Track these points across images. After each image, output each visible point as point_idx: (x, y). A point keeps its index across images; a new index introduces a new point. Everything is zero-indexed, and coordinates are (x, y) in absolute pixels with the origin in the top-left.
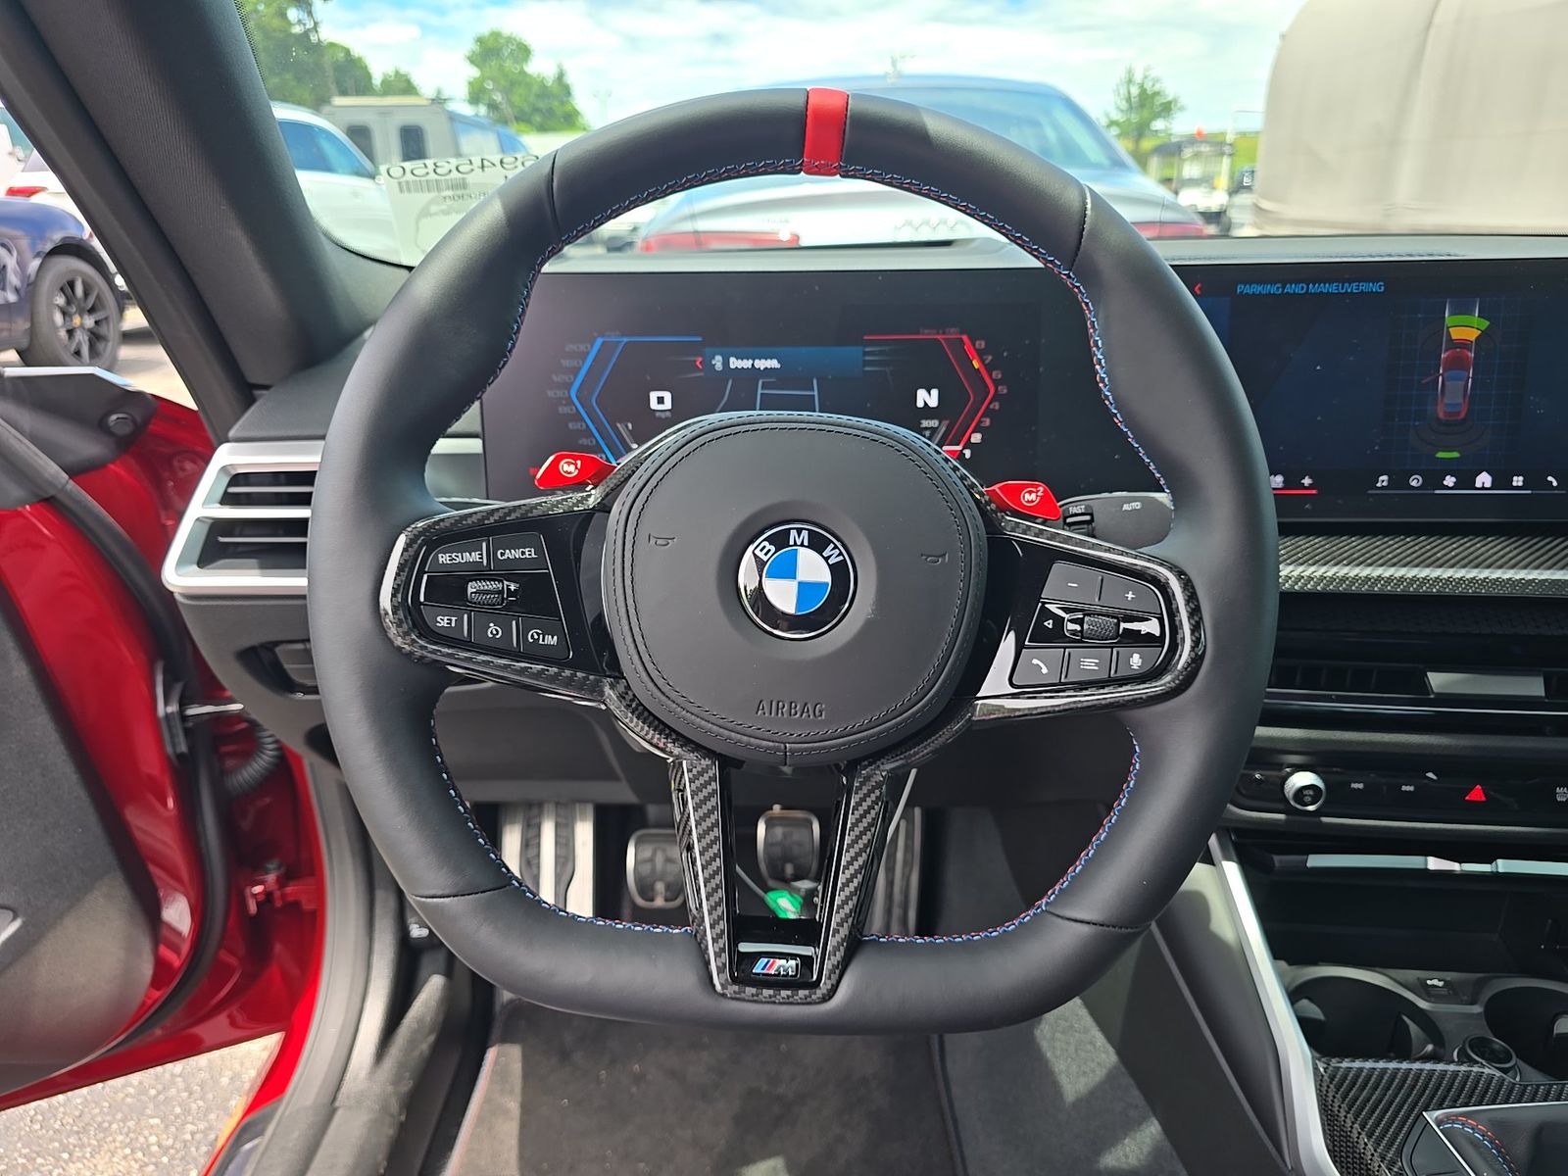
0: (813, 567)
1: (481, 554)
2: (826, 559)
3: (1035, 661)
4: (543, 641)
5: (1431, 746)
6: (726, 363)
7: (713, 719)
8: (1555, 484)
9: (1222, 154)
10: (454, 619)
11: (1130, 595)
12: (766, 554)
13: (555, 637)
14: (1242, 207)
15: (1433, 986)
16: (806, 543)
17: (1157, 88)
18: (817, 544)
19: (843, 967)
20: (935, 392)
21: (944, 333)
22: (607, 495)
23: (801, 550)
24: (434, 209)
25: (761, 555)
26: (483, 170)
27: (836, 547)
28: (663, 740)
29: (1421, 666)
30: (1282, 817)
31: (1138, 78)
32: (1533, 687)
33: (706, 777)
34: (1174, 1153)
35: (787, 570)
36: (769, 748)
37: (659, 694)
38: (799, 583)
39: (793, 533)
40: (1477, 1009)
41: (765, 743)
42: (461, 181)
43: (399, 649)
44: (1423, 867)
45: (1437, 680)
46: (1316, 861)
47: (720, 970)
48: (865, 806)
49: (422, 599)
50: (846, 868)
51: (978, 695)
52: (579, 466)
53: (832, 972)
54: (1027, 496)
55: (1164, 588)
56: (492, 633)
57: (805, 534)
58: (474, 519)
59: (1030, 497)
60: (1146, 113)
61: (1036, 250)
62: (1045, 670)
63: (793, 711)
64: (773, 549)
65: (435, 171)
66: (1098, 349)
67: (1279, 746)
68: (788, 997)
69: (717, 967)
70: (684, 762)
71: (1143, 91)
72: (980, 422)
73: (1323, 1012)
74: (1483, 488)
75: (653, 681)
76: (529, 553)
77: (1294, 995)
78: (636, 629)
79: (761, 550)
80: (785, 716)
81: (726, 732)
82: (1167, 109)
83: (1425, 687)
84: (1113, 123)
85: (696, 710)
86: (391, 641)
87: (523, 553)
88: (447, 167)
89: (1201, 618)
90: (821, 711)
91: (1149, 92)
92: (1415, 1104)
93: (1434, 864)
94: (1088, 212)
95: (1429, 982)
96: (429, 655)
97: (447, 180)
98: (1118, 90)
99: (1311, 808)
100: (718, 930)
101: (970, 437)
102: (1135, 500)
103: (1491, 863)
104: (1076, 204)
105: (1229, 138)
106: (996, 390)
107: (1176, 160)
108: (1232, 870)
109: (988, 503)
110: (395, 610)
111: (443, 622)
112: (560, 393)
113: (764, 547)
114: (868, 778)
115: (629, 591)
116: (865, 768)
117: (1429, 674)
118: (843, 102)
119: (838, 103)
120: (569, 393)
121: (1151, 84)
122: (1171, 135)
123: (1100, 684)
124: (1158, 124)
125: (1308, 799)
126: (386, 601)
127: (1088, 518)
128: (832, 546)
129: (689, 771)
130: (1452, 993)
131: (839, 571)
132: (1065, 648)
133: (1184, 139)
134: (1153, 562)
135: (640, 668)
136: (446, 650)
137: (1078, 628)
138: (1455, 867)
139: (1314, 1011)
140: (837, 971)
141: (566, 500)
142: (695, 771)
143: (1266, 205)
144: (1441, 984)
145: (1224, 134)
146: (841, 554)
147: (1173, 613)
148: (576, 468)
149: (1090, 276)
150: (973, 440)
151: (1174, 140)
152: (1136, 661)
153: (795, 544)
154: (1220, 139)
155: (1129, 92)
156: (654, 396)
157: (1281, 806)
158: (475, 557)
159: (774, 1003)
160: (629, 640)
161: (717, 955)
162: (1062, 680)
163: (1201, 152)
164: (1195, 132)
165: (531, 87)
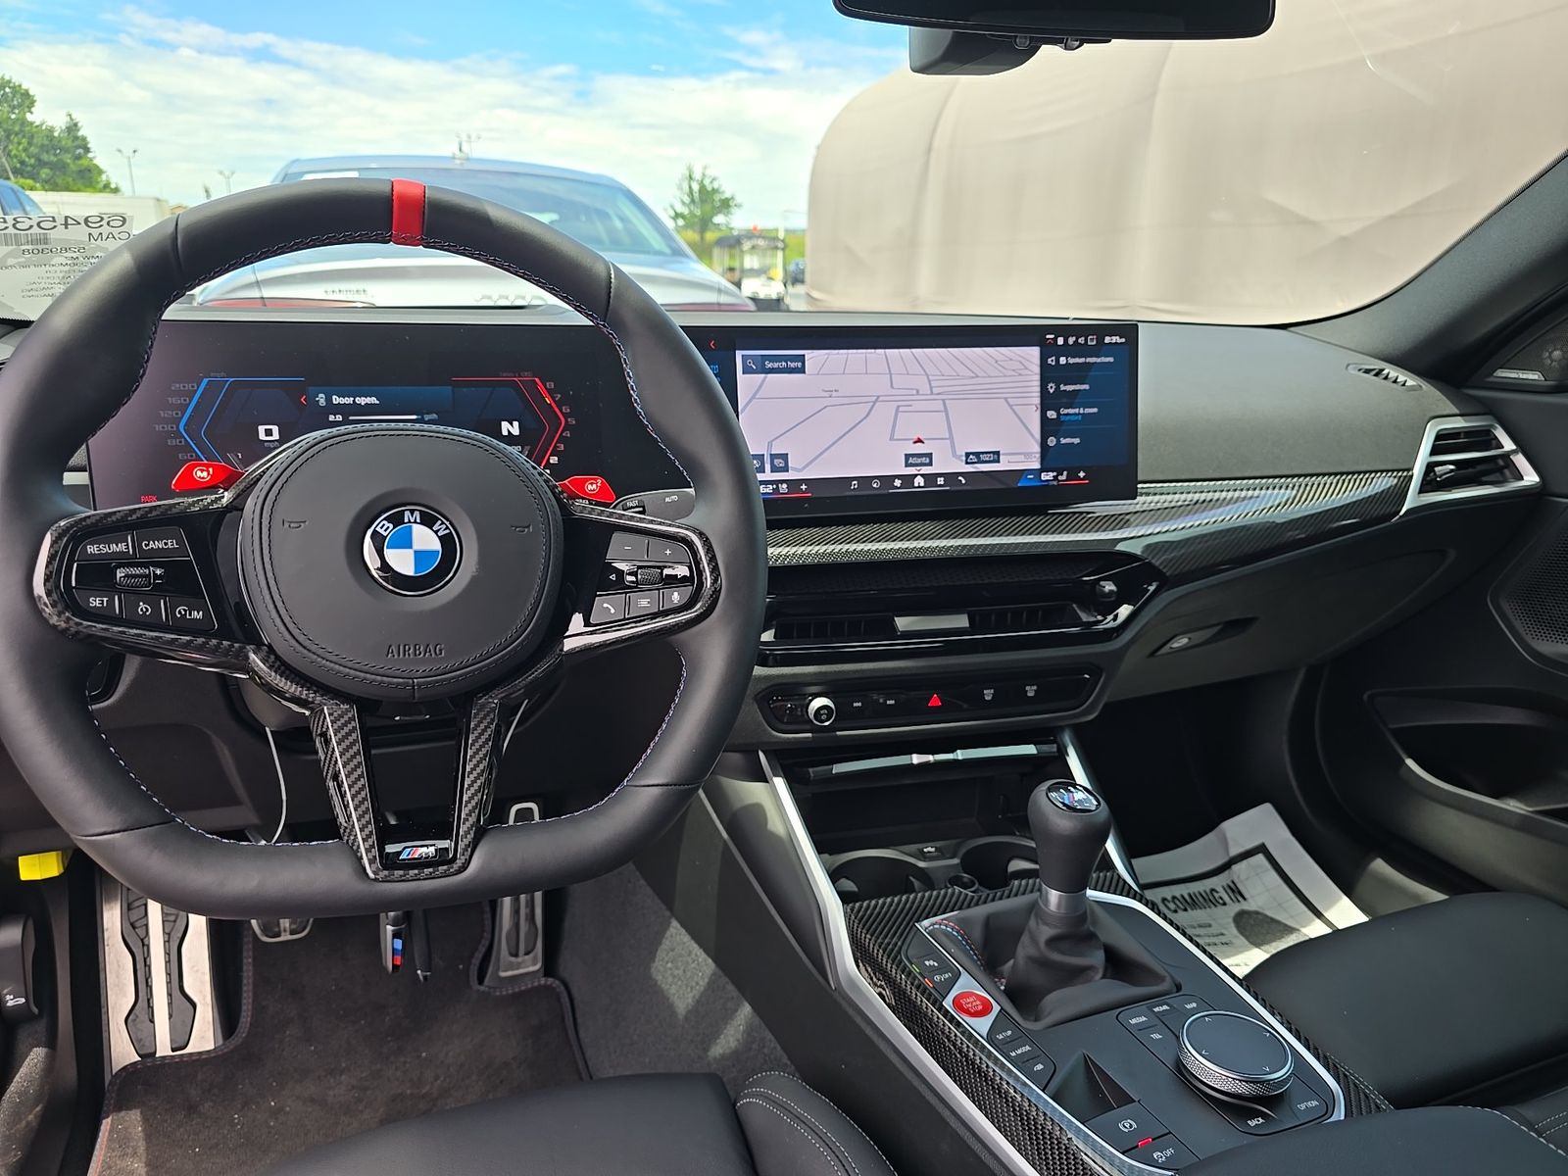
0: (426, 539)
1: (128, 545)
2: (436, 532)
3: (605, 605)
4: (190, 615)
5: (900, 668)
6: (329, 400)
7: (350, 664)
8: (964, 482)
9: (776, 248)
10: (105, 599)
11: (668, 552)
12: (386, 530)
13: (201, 613)
14: (796, 296)
15: (929, 852)
16: (418, 521)
17: (716, 185)
18: (428, 521)
19: (474, 845)
20: (516, 424)
21: (520, 376)
22: (238, 495)
23: (414, 525)
24: (11, 261)
25: (382, 531)
26: (66, 228)
27: (443, 523)
28: (305, 692)
29: (891, 614)
30: (810, 735)
31: (697, 176)
32: (962, 621)
33: (346, 718)
34: (763, 1025)
35: (405, 542)
36: (399, 684)
37: (301, 649)
38: (415, 552)
39: (407, 514)
40: (956, 861)
41: (395, 680)
42: (42, 237)
43: (55, 627)
44: (909, 762)
45: (902, 623)
46: (839, 768)
47: (371, 862)
48: (480, 742)
49: (74, 584)
50: (470, 773)
51: (566, 634)
52: (211, 473)
53: (465, 850)
54: (590, 486)
55: (690, 544)
56: (142, 610)
57: (417, 514)
58: (118, 516)
59: (591, 487)
60: (708, 207)
61: (579, 306)
62: (613, 611)
63: (418, 652)
64: (391, 526)
65: (14, 225)
66: (630, 378)
67: (799, 680)
68: (431, 873)
69: (369, 859)
70: (325, 708)
71: (702, 187)
72: (555, 446)
73: (857, 887)
74: (919, 487)
75: (294, 638)
76: (172, 544)
77: (834, 876)
78: (276, 597)
79: (381, 528)
80: (411, 657)
81: (362, 674)
82: (726, 205)
83: (893, 627)
84: (677, 215)
85: (334, 659)
86: (46, 621)
87: (166, 544)
88: (28, 223)
89: (717, 564)
90: (441, 650)
91: (709, 189)
92: (911, 919)
93: (916, 759)
94: (613, 280)
95: (925, 850)
96: (85, 630)
97: (27, 235)
98: (680, 184)
99: (827, 724)
100: (367, 831)
101: (549, 459)
102: (674, 494)
103: (953, 752)
104: (604, 274)
105: (781, 235)
106: (566, 421)
107: (736, 251)
108: (780, 783)
109: (561, 493)
110: (49, 594)
111: (95, 602)
112: (168, 428)
113: (384, 525)
114: (483, 706)
115: (268, 567)
116: (481, 698)
117: (896, 619)
118: (422, 192)
119: (418, 192)
120: (178, 427)
121: (709, 180)
122: (732, 229)
123: (654, 616)
124: (719, 219)
125: (824, 717)
126: (39, 588)
127: (641, 509)
128: (439, 522)
129: (330, 715)
130: (941, 854)
131: (447, 541)
132: (626, 593)
133: (743, 233)
134: (682, 528)
135: (283, 629)
136: (101, 626)
137: (633, 579)
138: (930, 758)
139: (849, 886)
140: (469, 849)
141: (202, 500)
142: (335, 714)
143: (815, 294)
144: (933, 850)
145: (777, 230)
146: (447, 528)
147: (698, 563)
148: (209, 474)
149: (618, 325)
150: (551, 461)
151: (735, 233)
152: (676, 597)
153: (410, 522)
154: (773, 235)
155: (690, 187)
156: (262, 429)
157: (808, 727)
158: (121, 547)
159: (419, 879)
160: (271, 606)
161: (368, 851)
162: (627, 617)
163: (757, 245)
164: (752, 228)
165: (32, 137)
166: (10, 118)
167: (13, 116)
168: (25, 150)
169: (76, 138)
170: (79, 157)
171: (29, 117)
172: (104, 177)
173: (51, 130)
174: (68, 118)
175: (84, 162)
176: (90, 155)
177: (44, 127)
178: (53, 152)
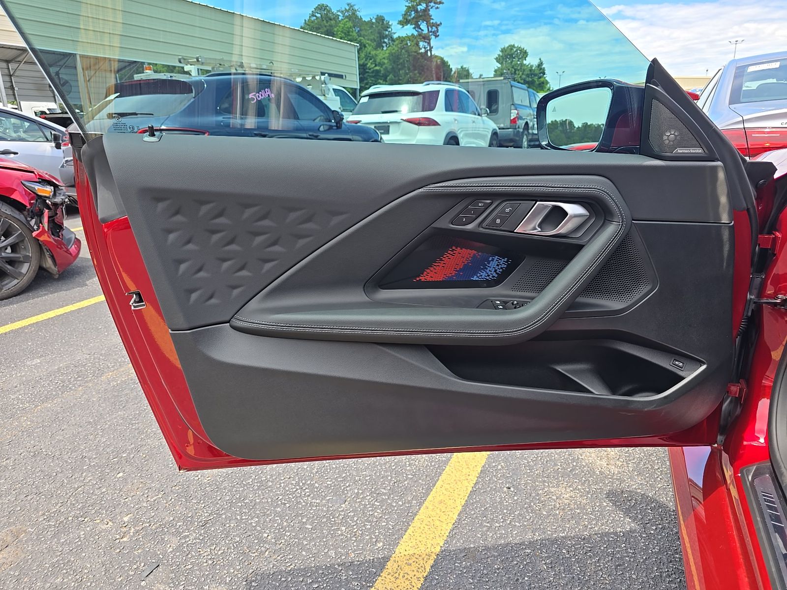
165: (524, 70)
166: (517, 63)
167: (519, 63)
168: (521, 77)
169: (541, 69)
170: (540, 78)
171: (525, 62)
172: (548, 85)
173: (532, 66)
174: (539, 61)
175: (542, 79)
176: (545, 76)
177: (529, 66)
178: (530, 76)
